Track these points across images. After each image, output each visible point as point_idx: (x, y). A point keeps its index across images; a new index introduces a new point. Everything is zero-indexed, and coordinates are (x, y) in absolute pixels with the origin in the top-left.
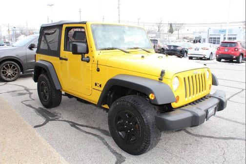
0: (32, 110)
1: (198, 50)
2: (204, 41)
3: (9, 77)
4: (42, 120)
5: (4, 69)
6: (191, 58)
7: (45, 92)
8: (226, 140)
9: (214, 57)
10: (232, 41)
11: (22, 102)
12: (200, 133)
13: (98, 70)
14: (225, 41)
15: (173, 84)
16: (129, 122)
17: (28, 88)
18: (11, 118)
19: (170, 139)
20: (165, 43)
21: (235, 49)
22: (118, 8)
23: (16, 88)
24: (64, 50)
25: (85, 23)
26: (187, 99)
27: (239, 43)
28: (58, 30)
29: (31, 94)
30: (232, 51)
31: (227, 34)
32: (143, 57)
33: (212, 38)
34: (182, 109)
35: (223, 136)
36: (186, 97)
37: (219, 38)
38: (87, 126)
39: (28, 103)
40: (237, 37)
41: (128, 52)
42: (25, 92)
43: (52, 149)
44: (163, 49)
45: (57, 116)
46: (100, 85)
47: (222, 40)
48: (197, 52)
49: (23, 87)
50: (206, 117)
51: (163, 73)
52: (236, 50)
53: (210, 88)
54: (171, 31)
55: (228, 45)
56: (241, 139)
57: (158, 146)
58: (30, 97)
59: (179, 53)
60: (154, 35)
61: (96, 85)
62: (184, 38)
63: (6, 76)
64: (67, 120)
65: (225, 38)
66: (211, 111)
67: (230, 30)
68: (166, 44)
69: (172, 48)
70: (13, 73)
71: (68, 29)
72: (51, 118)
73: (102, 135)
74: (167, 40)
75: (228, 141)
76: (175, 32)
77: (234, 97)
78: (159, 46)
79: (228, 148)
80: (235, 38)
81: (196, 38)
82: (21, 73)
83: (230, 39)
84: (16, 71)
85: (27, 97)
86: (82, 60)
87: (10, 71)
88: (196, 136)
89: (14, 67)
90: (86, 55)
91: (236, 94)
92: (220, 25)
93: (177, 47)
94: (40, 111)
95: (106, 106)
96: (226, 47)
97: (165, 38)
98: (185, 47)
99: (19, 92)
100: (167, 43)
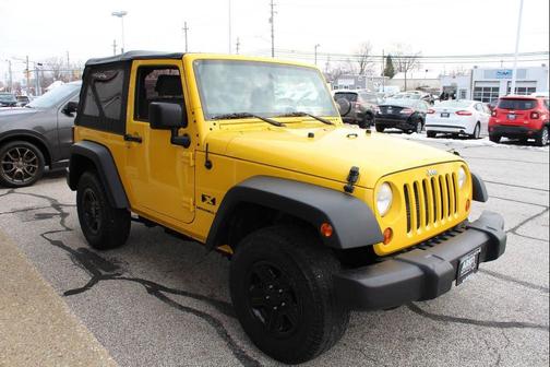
0: (63, 253)
1: (448, 116)
2: (463, 95)
3: (20, 176)
4: (83, 277)
5: (7, 158)
6: (431, 134)
7: (94, 212)
8: (505, 329)
9: (484, 131)
10: (526, 96)
11: (42, 235)
12: (444, 313)
13: (209, 165)
14: (509, 96)
15: (379, 200)
16: (276, 288)
17: (59, 202)
18: (13, 273)
19: (372, 326)
20: (374, 100)
21: (532, 113)
22: (271, 20)
23: (33, 202)
24: (135, 119)
25: (179, 57)
26: (410, 235)
27: (541, 101)
28: (121, 73)
29: (64, 215)
30: (526, 118)
31: (514, 79)
32: (311, 135)
33: (480, 89)
34: (398, 259)
35: (498, 320)
36: (409, 230)
37: (497, 89)
38: (184, 294)
39: (55, 237)
40: (537, 86)
41: (279, 125)
42: (53, 211)
43: (98, 348)
44: (369, 113)
45: (118, 267)
46: (214, 201)
47: (502, 94)
48: (444, 121)
49: (49, 199)
50: (456, 278)
51: (354, 173)
52: (535, 115)
53: (467, 207)
54: (389, 73)
55: (517, 106)
56: (540, 327)
57: (343, 341)
58: (62, 222)
59: (404, 123)
60: (352, 82)
61: (204, 199)
62: (419, 89)
63: (11, 175)
64: (140, 277)
65: (509, 90)
66: (468, 263)
67: (522, 72)
68: (377, 103)
69: (390, 111)
70: (28, 168)
71: (144, 71)
72: (103, 273)
73: (217, 315)
74: (381, 92)
75: (509, 332)
76: (399, 76)
77: (528, 224)
78: (360, 108)
79: (509, 348)
80: (533, 90)
81: (444, 88)
82: (47, 167)
83: (521, 90)
84: (34, 163)
85: (54, 223)
86: (173, 142)
87: (21, 163)
88: (435, 317)
89: (30, 155)
90: (182, 131)
91: (531, 218)
92: (500, 59)
93: (402, 108)
94: (81, 258)
95: (226, 249)
96: (512, 109)
97: (376, 88)
98: (418, 110)
99: (38, 212)
100: (379, 100)
